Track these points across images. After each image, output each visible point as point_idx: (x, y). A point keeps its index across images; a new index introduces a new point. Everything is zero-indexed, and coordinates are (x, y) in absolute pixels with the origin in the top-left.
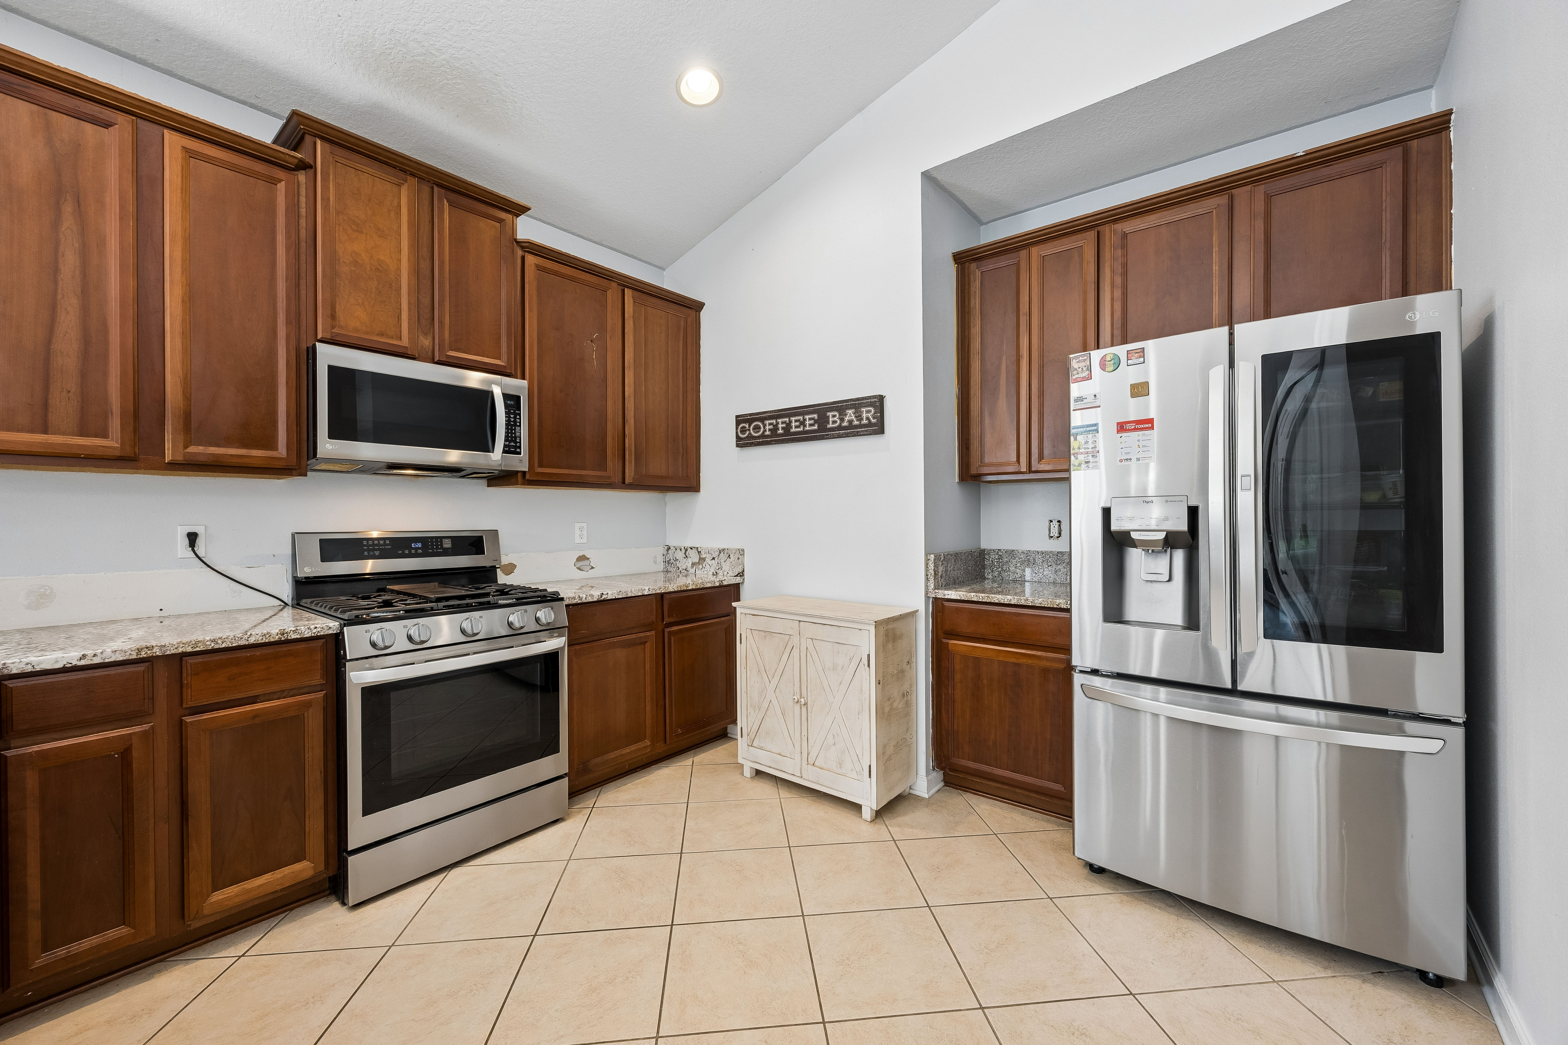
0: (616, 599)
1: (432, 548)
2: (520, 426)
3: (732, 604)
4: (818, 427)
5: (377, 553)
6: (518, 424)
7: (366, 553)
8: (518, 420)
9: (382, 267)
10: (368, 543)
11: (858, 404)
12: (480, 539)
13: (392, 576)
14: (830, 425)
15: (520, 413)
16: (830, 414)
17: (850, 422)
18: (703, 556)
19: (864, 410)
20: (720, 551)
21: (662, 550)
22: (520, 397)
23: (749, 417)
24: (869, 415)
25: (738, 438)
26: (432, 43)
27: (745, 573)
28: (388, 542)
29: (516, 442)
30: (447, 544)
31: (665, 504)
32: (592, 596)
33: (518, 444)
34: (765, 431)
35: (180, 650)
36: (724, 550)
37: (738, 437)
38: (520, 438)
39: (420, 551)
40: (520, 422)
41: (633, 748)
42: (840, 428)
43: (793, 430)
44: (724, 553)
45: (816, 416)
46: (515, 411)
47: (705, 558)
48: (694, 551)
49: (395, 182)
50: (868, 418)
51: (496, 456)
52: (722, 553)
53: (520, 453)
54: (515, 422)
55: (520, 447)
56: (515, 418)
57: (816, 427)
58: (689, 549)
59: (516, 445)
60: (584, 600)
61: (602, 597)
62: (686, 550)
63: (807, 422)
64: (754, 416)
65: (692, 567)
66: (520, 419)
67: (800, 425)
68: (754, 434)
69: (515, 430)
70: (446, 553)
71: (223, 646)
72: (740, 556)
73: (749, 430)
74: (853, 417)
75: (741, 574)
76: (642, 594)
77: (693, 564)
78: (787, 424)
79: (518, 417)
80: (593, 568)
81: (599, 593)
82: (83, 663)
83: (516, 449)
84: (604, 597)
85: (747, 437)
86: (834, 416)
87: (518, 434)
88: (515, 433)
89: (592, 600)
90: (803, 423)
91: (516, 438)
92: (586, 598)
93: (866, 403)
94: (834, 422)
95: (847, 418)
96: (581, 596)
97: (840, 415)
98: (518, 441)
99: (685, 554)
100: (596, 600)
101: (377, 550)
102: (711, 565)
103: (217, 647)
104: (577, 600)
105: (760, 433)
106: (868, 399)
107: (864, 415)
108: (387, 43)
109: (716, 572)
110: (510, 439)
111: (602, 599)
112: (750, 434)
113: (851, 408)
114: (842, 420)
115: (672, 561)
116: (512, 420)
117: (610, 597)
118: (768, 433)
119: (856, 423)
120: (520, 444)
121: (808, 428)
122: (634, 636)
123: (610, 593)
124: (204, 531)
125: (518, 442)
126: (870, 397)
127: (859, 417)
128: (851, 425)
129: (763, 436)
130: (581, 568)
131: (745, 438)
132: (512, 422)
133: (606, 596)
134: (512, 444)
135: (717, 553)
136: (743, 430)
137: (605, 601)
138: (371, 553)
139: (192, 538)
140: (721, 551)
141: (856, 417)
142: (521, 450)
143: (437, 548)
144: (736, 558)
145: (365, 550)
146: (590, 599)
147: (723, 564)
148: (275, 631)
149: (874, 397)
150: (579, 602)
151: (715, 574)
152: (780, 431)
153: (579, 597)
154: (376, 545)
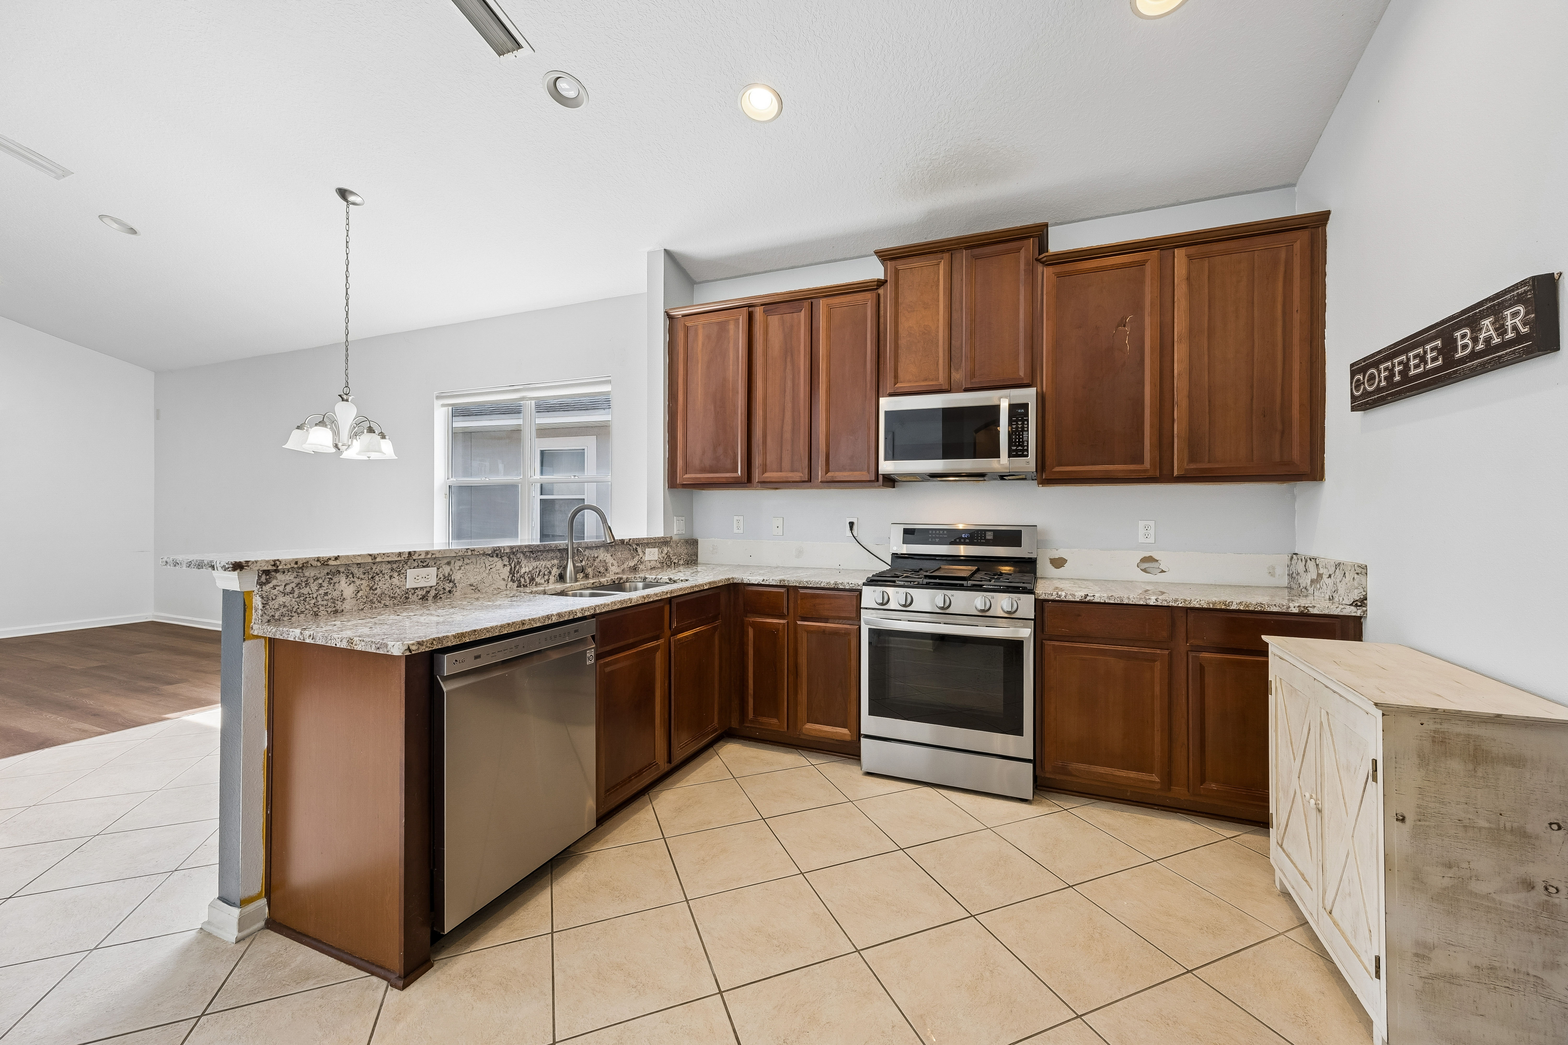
0: (1105, 603)
1: (977, 539)
2: (1028, 431)
3: (1262, 636)
4: (1443, 360)
5: (937, 540)
6: (1026, 429)
7: (930, 540)
8: (1026, 426)
9: (926, 330)
10: (932, 532)
11: (1499, 304)
12: (1019, 533)
13: (950, 558)
14: (1460, 354)
15: (1028, 419)
16: (1458, 334)
17: (1488, 340)
18: (1321, 571)
19: (1508, 313)
20: (1336, 566)
21: (1286, 559)
22: (1028, 404)
23: (1363, 364)
24: (1517, 320)
25: (1354, 398)
26: (930, 153)
27: (1369, 602)
28: (945, 532)
29: (1023, 446)
30: (989, 536)
31: (1294, 497)
32: (1074, 595)
33: (1026, 448)
34: (1380, 381)
35: (795, 584)
36: (1339, 564)
37: (1353, 396)
38: (1028, 442)
39: (968, 541)
40: (1028, 427)
41: (1133, 774)
42: (1474, 355)
43: (1412, 372)
44: (1339, 569)
45: (1439, 343)
46: (1022, 418)
47: (1322, 574)
48: (1313, 563)
49: (935, 264)
50: (1515, 328)
51: (1003, 462)
52: (1338, 569)
53: (1027, 456)
54: (1023, 428)
55: (1027, 450)
56: (1023, 424)
57: (1440, 362)
58: (1309, 560)
59: (1023, 448)
60: (1063, 598)
61: (1086, 598)
62: (1306, 561)
63: (1429, 356)
64: (1368, 360)
65: (1311, 585)
66: (1028, 424)
67: (1420, 363)
68: (1370, 389)
69: (1022, 435)
70: (988, 543)
71: (810, 586)
72: (1356, 576)
73: (1363, 383)
74: (1492, 332)
75: (1362, 602)
76: (1145, 603)
77: (1312, 581)
78: (1404, 364)
79: (1026, 423)
80: (1163, 571)
81: (1083, 594)
82: (763, 583)
83: (1023, 453)
84: (1088, 598)
85: (1362, 394)
86: (1464, 336)
87: (1025, 439)
88: (1022, 438)
89: (1074, 600)
90: (1423, 359)
91: (1023, 442)
92: (1065, 597)
93: (1510, 299)
94: (1465, 347)
95: (1482, 336)
96: (1060, 593)
97: (1472, 333)
98: (1025, 444)
99: (1305, 566)
100: (1078, 600)
101: (937, 538)
102: (1327, 585)
103: (808, 586)
104: (1055, 597)
105: (1375, 385)
106: (1513, 291)
107: (1509, 323)
108: (909, 174)
109: (1332, 596)
110: (1017, 444)
111: (1086, 600)
112: (1365, 389)
113: (1488, 316)
114: (1475, 340)
115: (1294, 575)
116: (1020, 426)
117: (1097, 600)
118: (1383, 384)
119: (1496, 340)
120: (1028, 447)
121: (1430, 366)
122: (1135, 649)
123: (1097, 595)
124: (857, 522)
125: (1026, 446)
126: (1516, 287)
127: (1501, 330)
128: (1490, 348)
129: (1379, 389)
130: (1148, 570)
131: (1359, 396)
132: (1020, 428)
133: (1092, 598)
134: (1020, 448)
135: (1334, 569)
136: (1357, 387)
137: (1089, 603)
138: (934, 540)
139: (851, 524)
140: (1338, 565)
141: (1496, 330)
142: (1028, 453)
143: (981, 539)
144: (1352, 578)
145: (930, 537)
146: (1070, 598)
147: (1339, 585)
148: (832, 582)
149: (1523, 283)
150: (1057, 599)
151: (1331, 598)
152: (1397, 378)
153: (1058, 594)
154: (938, 534)
